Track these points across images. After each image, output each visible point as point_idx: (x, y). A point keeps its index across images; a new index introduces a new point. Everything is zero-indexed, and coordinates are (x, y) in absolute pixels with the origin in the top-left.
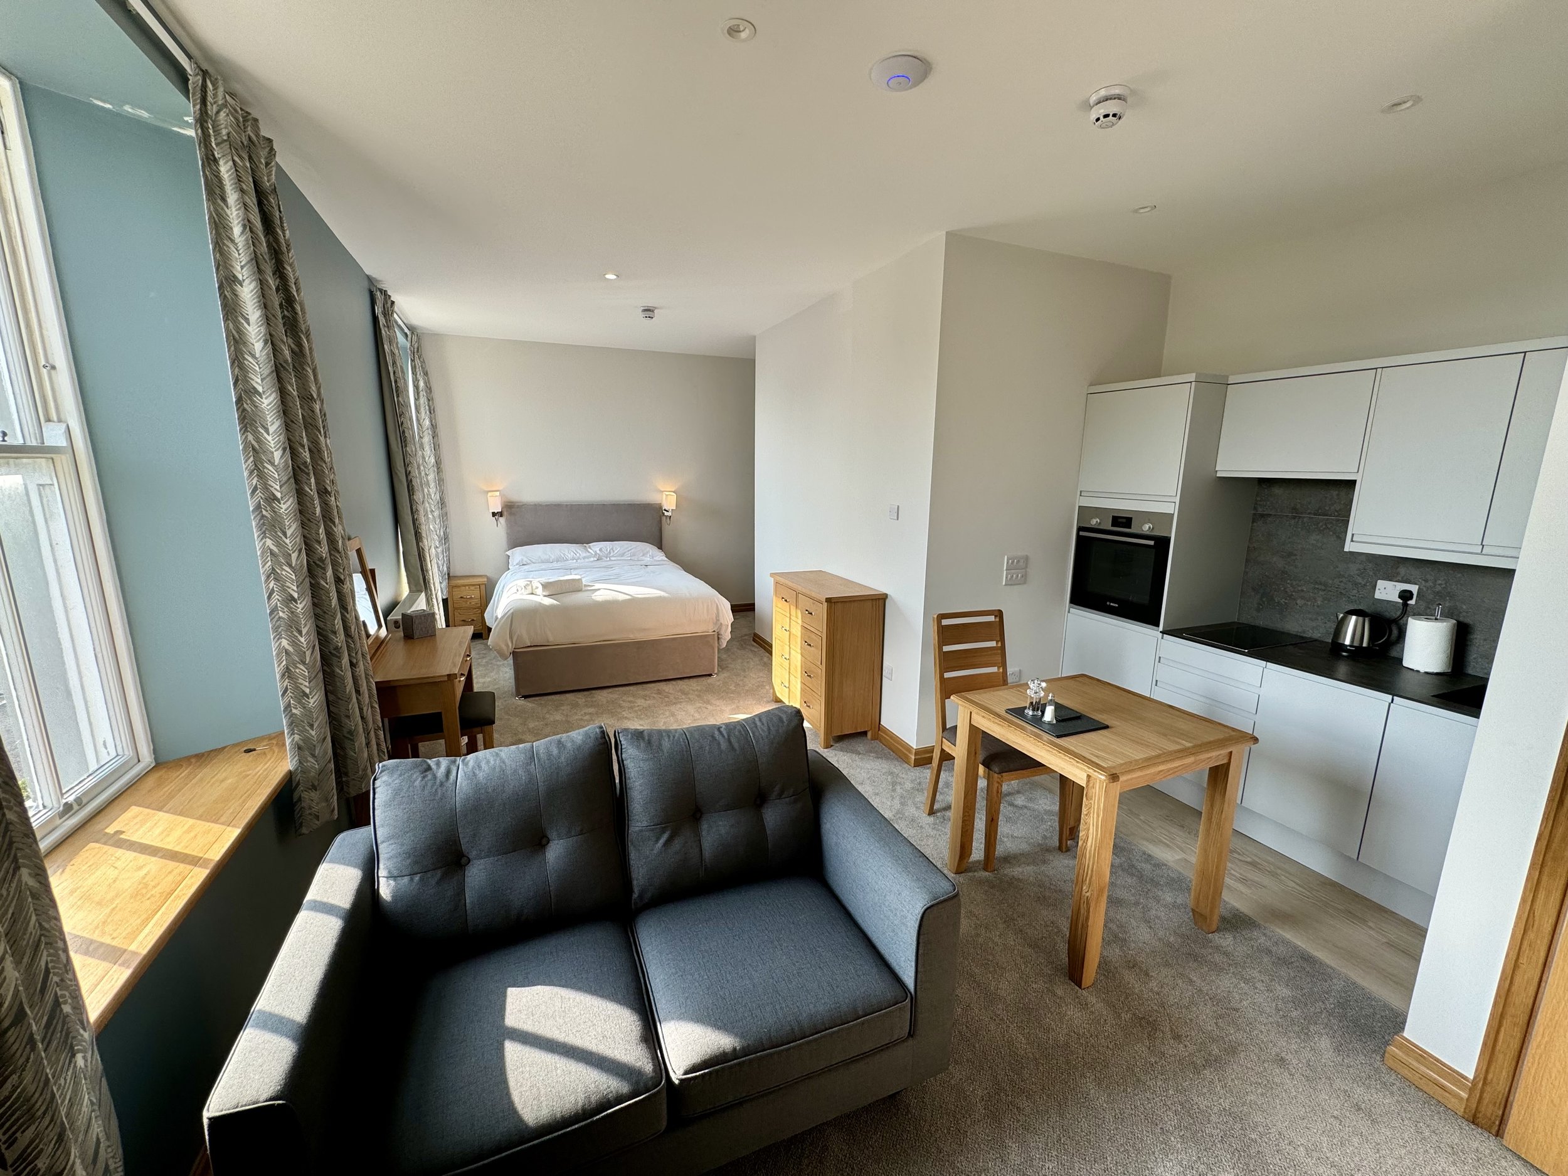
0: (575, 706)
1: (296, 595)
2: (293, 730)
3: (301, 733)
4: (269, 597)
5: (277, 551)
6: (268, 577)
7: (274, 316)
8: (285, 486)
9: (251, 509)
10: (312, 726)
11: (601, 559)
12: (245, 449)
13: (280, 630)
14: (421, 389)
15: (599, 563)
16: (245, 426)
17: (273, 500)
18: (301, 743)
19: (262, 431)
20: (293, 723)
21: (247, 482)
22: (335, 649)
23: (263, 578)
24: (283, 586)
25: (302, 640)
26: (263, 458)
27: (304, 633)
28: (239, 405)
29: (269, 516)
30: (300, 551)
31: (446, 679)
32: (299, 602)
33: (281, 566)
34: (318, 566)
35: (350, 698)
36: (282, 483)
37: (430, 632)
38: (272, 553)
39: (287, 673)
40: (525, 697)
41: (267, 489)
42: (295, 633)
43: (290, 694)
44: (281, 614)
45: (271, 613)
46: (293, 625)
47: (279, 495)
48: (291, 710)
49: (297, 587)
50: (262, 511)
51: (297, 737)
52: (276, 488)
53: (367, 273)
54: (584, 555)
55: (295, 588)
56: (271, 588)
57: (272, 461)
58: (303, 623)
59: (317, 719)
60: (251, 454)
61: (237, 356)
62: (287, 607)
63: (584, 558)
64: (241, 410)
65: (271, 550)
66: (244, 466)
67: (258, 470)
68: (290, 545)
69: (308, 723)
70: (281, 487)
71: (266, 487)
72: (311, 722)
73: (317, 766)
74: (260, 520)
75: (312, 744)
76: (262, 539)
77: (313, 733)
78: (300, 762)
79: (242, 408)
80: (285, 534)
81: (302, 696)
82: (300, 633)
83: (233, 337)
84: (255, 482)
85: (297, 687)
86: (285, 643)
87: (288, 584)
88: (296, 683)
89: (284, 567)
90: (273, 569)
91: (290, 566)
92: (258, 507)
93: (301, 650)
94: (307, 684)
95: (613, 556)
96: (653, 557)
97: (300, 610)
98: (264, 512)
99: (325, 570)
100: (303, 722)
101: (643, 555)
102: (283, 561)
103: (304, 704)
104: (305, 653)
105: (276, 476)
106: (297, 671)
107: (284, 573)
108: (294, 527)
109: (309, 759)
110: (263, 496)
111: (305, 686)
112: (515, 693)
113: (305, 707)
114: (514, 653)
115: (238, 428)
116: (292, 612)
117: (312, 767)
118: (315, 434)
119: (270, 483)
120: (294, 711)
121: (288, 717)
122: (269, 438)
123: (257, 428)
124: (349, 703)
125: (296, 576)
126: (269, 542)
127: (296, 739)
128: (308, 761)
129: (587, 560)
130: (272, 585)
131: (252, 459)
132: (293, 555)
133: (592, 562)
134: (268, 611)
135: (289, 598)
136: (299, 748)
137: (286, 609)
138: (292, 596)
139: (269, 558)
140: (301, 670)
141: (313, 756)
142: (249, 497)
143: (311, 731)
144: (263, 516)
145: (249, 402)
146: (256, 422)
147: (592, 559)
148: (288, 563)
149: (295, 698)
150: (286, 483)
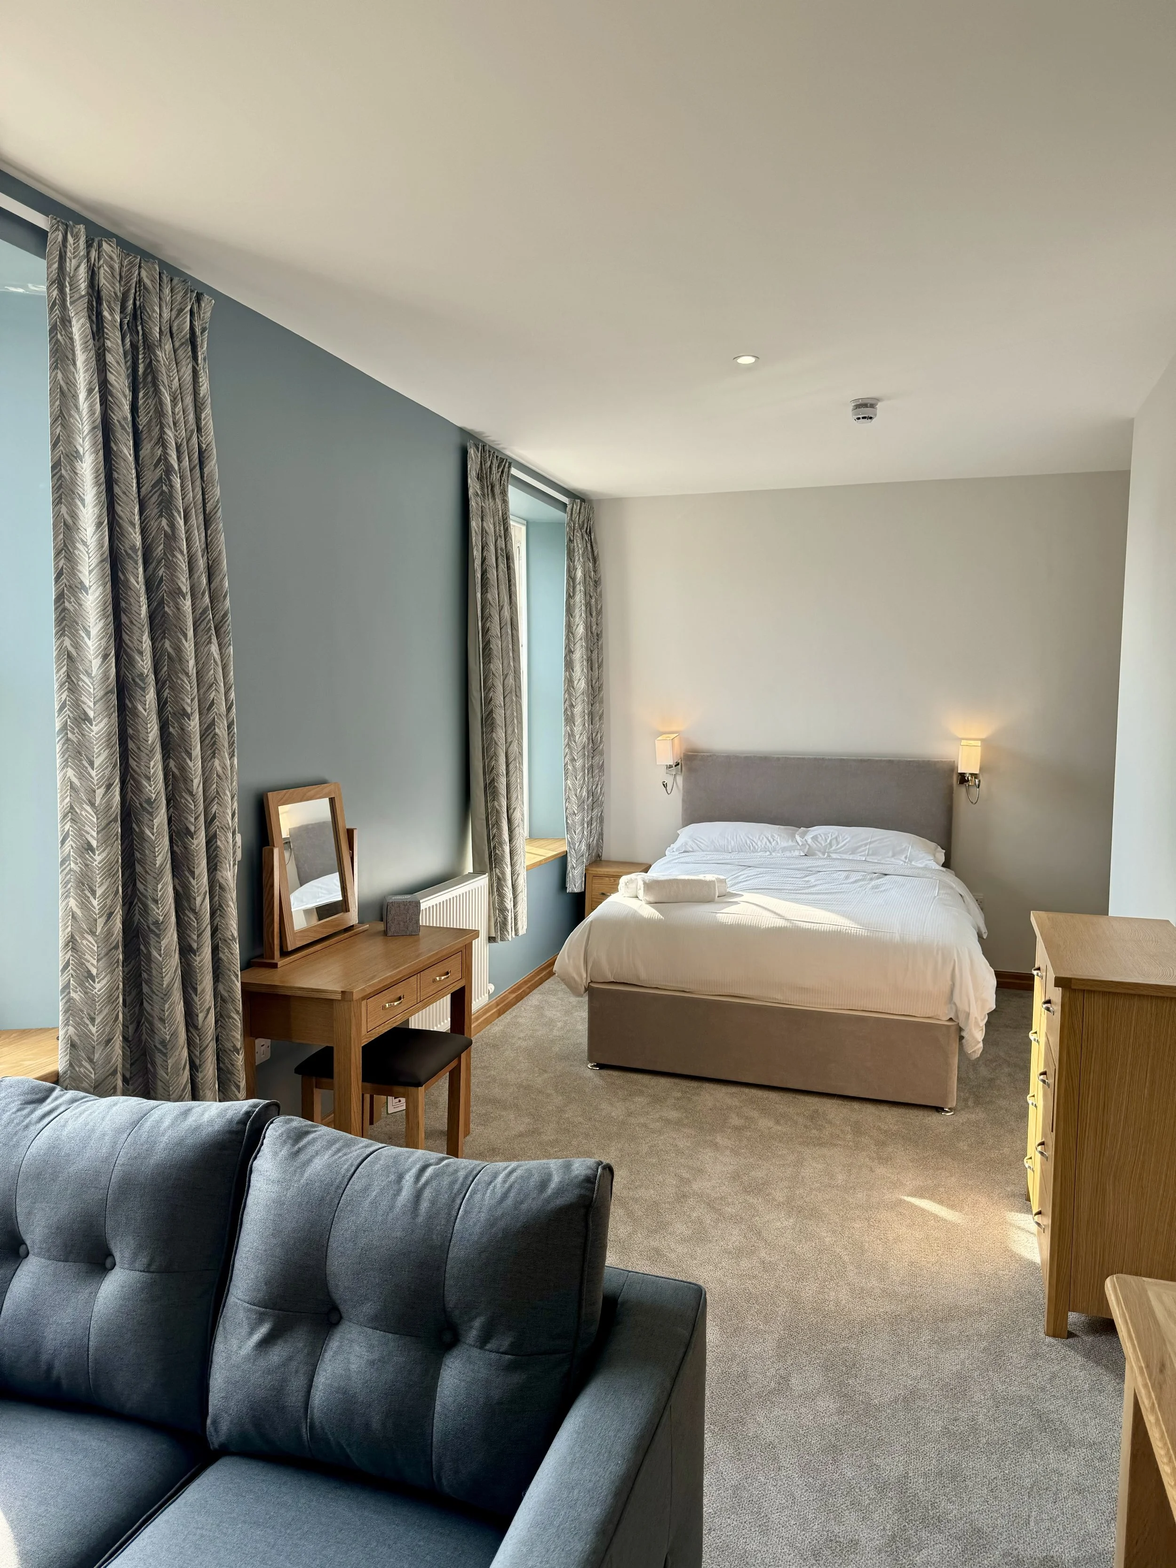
0: (657, 1100)
1: (94, 843)
2: (68, 1019)
3: (77, 1025)
4: (63, 842)
5: (79, 784)
6: (65, 816)
7: (124, 493)
8: (99, 703)
9: (57, 729)
10: (93, 1020)
11: (814, 854)
12: (58, 657)
13: (69, 886)
14: (578, 581)
15: (808, 862)
16: (63, 629)
17: (84, 720)
18: (76, 1038)
19: (83, 635)
20: (70, 1009)
21: (57, 697)
22: (154, 924)
23: (60, 816)
24: (80, 829)
25: (95, 903)
26: (80, 668)
27: (98, 894)
28: (58, 604)
29: (75, 740)
30: (109, 786)
31: (339, 997)
32: (97, 852)
33: (81, 804)
34: (144, 809)
35: (167, 994)
36: (97, 698)
37: (410, 929)
38: (72, 787)
39: (72, 943)
40: (602, 1066)
41: (79, 706)
42: (87, 892)
43: (71, 971)
44: (73, 865)
45: (63, 862)
46: (84, 883)
47: (91, 714)
48: (69, 993)
49: (98, 833)
50: (67, 734)
51: (71, 1030)
52: (91, 707)
53: (459, 424)
54: (784, 844)
55: (95, 834)
56: (66, 830)
57: (90, 671)
58: (99, 880)
59: (100, 1012)
60: (65, 662)
61: (65, 545)
62: (80, 857)
63: (784, 849)
64: (60, 609)
65: (71, 783)
66: (55, 676)
67: (71, 683)
68: (96, 778)
69: (89, 1014)
70: (95, 704)
71: (77, 704)
72: (92, 1014)
73: (93, 1076)
74: (64, 744)
75: (90, 1044)
76: (63, 768)
77: (94, 1030)
78: (71, 1065)
79: (62, 607)
80: (92, 764)
81: (86, 978)
82: (93, 892)
83: (65, 524)
84: (64, 696)
85: (81, 963)
86: (73, 903)
87: (87, 828)
88: (81, 957)
89: (85, 806)
90: (72, 807)
91: (92, 805)
92: (64, 727)
93: (91, 916)
94: (95, 962)
95: (835, 852)
96: (911, 861)
97: (96, 863)
98: (70, 735)
99: (152, 816)
100: (82, 1011)
101: (893, 856)
102: (84, 798)
103: (87, 988)
104: (96, 920)
105: (92, 690)
106: (85, 942)
107: (84, 813)
108: (104, 755)
109: (84, 1063)
110: (71, 715)
111: (92, 964)
112: (585, 1055)
113: (86, 993)
114: (589, 989)
115: (54, 632)
116: (87, 865)
117: (87, 1076)
118: (179, 638)
119: (84, 699)
120: (73, 994)
121: (64, 1001)
122: (89, 643)
123: (77, 631)
124: (166, 1001)
125: (98, 819)
126: (70, 773)
127: (69, 1033)
128: (81, 1066)
129: (788, 854)
130: (67, 827)
131: (65, 669)
132: (98, 791)
133: (796, 858)
134: (60, 860)
135: (86, 846)
136: (73, 1045)
137: (79, 860)
138: (89, 844)
139: (68, 793)
140: (90, 945)
141: (91, 1061)
142: (56, 715)
143: (91, 1026)
144: (68, 740)
145: (73, 599)
146: (77, 624)
147: (797, 853)
148: (90, 801)
149: (77, 978)
150: (101, 699)
